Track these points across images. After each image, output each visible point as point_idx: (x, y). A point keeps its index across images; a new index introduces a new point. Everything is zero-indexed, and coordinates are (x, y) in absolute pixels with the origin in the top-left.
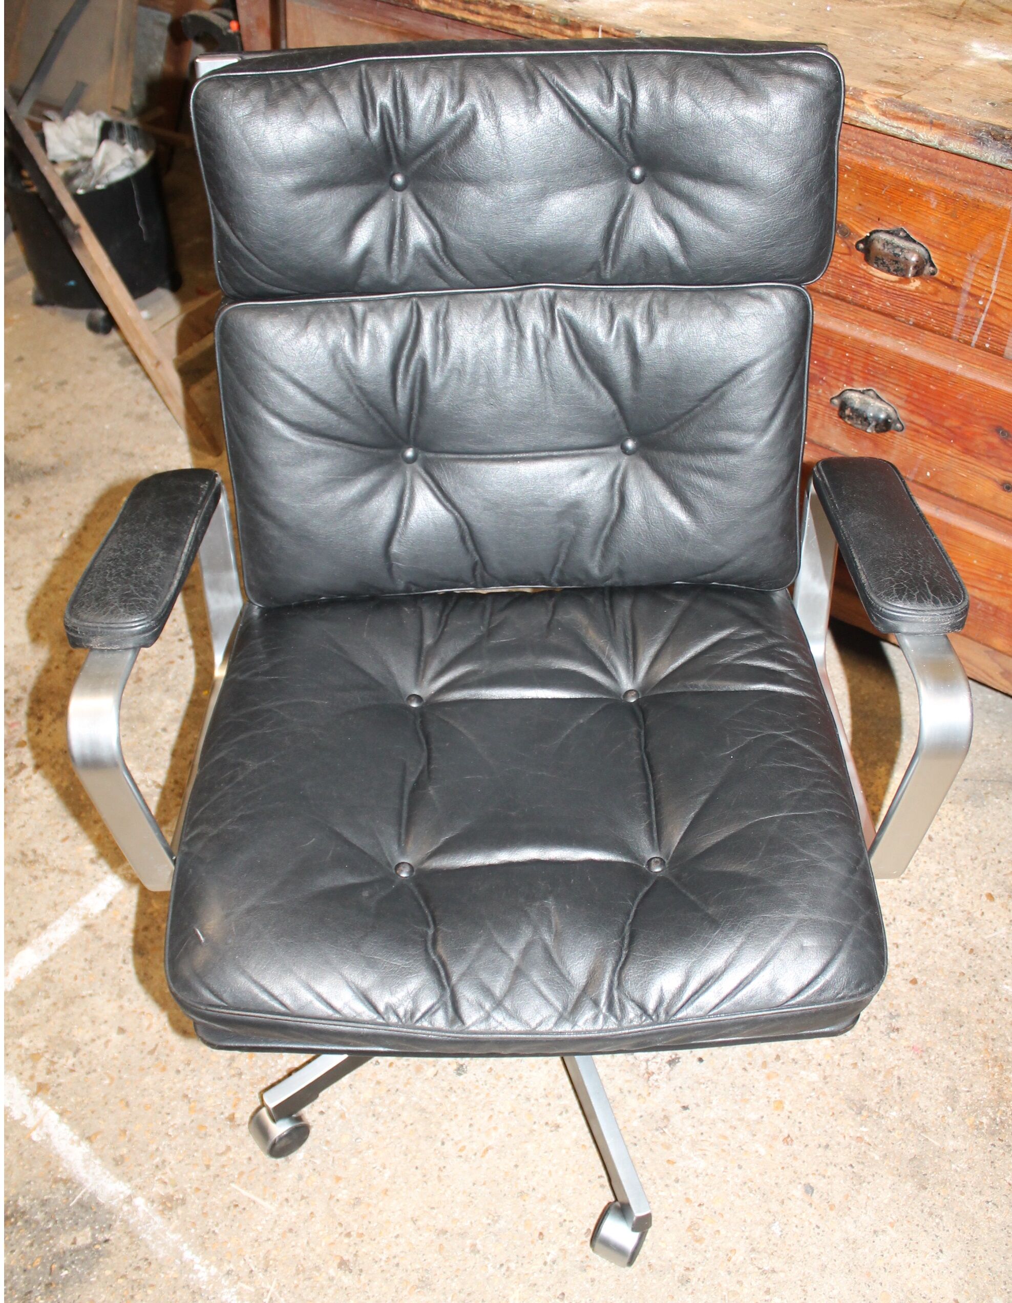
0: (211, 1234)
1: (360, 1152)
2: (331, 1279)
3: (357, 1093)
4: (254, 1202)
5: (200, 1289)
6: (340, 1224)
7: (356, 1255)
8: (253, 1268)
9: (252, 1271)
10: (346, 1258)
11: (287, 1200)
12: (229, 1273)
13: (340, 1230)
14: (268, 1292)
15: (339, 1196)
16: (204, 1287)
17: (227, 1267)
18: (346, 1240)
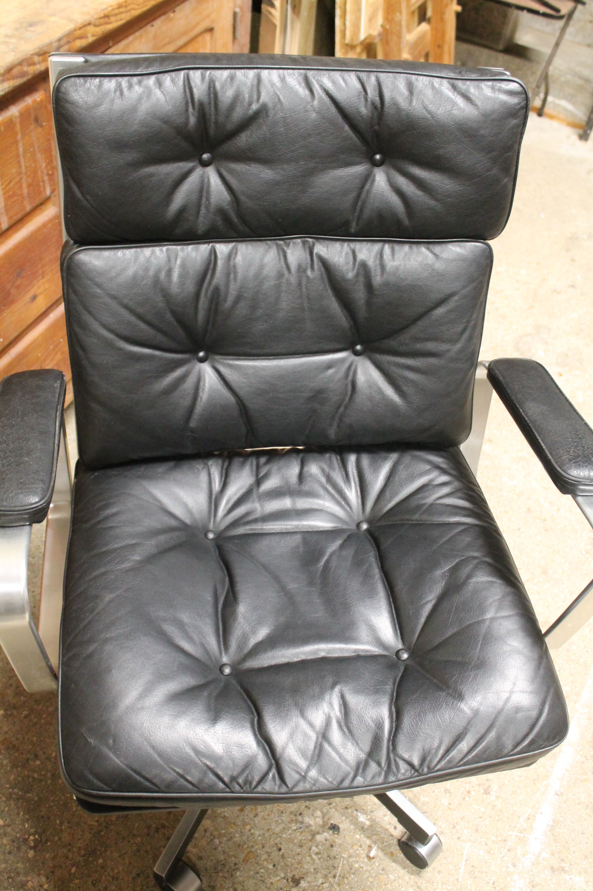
0: (495, 886)
1: (415, 795)
2: (497, 797)
3: (375, 806)
4: (466, 860)
5: (529, 883)
6: (464, 799)
7: (479, 785)
8: (506, 850)
9: (509, 850)
10: (482, 791)
11: (459, 838)
12: (514, 865)
13: (467, 799)
14: (517, 836)
15: (446, 804)
16: (528, 880)
17: (512, 869)
18: (473, 793)
